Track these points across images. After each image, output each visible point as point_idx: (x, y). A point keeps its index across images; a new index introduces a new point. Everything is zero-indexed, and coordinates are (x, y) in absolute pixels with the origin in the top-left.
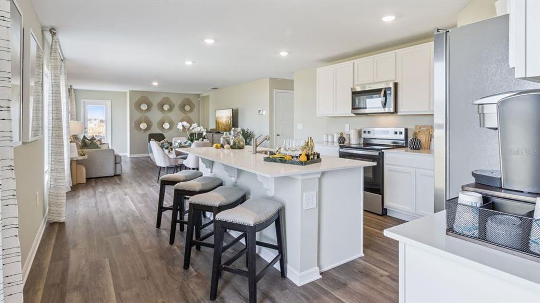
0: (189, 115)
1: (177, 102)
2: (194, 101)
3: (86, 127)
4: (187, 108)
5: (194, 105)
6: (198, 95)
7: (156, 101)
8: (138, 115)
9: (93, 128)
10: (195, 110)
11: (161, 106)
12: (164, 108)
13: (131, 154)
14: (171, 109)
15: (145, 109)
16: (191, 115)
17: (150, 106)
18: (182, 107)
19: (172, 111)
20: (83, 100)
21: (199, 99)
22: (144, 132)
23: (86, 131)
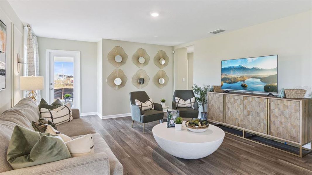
0: (163, 70)
1: (152, 54)
2: (169, 54)
5: (168, 59)
6: (173, 47)
7: (131, 53)
8: (112, 69)
9: (63, 81)
10: (170, 63)
11: (137, 59)
12: (139, 60)
13: (103, 115)
14: (146, 63)
15: (120, 61)
16: (165, 69)
17: (124, 58)
18: (158, 59)
19: (147, 64)
20: (48, 51)
21: (173, 52)
22: (118, 89)
23: (52, 86)
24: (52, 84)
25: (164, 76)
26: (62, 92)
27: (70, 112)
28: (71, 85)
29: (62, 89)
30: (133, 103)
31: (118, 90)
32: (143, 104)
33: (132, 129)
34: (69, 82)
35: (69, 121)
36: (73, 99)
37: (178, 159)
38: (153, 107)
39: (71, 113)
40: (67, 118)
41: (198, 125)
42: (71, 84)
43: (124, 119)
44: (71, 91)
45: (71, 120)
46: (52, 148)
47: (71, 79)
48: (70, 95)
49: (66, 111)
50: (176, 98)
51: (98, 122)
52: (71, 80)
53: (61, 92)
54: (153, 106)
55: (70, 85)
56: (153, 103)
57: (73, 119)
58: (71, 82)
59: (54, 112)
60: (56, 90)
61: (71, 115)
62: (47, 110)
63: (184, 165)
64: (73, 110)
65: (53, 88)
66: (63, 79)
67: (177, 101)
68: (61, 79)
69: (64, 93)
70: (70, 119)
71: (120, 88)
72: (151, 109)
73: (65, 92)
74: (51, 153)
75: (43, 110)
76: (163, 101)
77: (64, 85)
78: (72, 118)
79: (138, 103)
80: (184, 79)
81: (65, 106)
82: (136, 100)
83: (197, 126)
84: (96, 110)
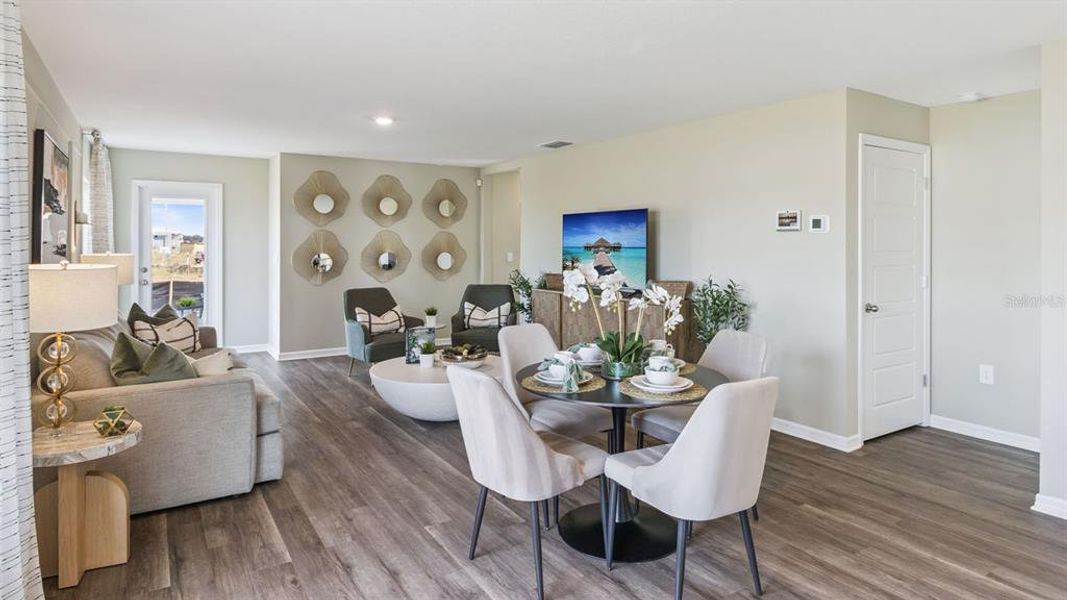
0: (450, 231)
1: (418, 191)
2: (465, 188)
4: (445, 208)
5: (465, 201)
6: (477, 171)
7: (358, 187)
8: (305, 229)
9: (168, 256)
10: (469, 213)
11: (373, 202)
12: (382, 207)
13: (282, 350)
14: (401, 213)
15: (329, 210)
16: (455, 229)
17: (340, 200)
18: (433, 204)
19: (403, 217)
20: (136, 183)
21: (479, 183)
22: (324, 282)
23: (146, 276)
24: (146, 270)
25: (453, 248)
26: (168, 293)
27: (195, 331)
28: (196, 269)
29: (168, 283)
30: (351, 316)
31: (320, 285)
32: (375, 320)
33: (349, 379)
34: (189, 261)
35: (193, 351)
36: (201, 312)
37: (421, 425)
38: (401, 326)
39: (197, 334)
40: (189, 343)
41: (461, 354)
42: (198, 266)
43: (335, 360)
44: (197, 289)
45: (197, 349)
46: (172, 360)
47: (198, 248)
48: (194, 299)
49: (186, 330)
50: (467, 305)
51: (267, 367)
52: (195, 252)
53: (164, 292)
54: (403, 324)
55: (192, 272)
56: (404, 317)
57: (203, 347)
58: (197, 260)
59: (160, 330)
60: (156, 287)
61: (197, 339)
62: (147, 326)
63: (424, 429)
64: (201, 329)
65: (148, 280)
66: (167, 250)
67: (467, 312)
68: (162, 248)
69: (174, 297)
70: (194, 347)
71: (326, 280)
72: (397, 330)
73: (178, 293)
74: (171, 366)
75: (139, 324)
76: (432, 312)
77: (171, 270)
78: (198, 345)
79: (362, 316)
80: (510, 256)
81: (185, 319)
82: (358, 310)
83: (459, 357)
84: (265, 339)
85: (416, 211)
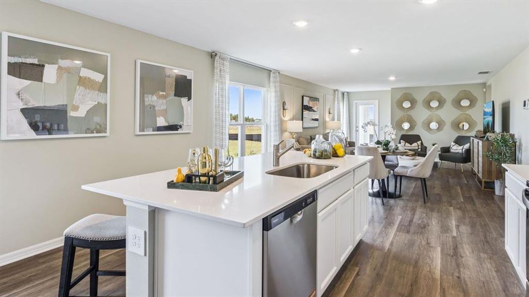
0: (467, 113)
1: (449, 97)
2: (476, 93)
3: (358, 125)
4: (465, 103)
5: (476, 99)
6: (483, 84)
7: (420, 97)
8: (400, 114)
10: (479, 104)
12: (431, 105)
16: (470, 112)
17: (413, 102)
19: (442, 107)
20: (355, 101)
25: (469, 121)
50: (452, 143)
54: (420, 148)
56: (422, 145)
76: (434, 145)
79: (403, 143)
85: (448, 105)
